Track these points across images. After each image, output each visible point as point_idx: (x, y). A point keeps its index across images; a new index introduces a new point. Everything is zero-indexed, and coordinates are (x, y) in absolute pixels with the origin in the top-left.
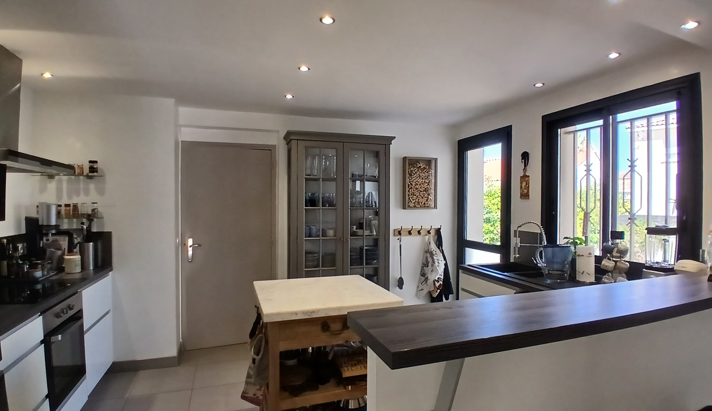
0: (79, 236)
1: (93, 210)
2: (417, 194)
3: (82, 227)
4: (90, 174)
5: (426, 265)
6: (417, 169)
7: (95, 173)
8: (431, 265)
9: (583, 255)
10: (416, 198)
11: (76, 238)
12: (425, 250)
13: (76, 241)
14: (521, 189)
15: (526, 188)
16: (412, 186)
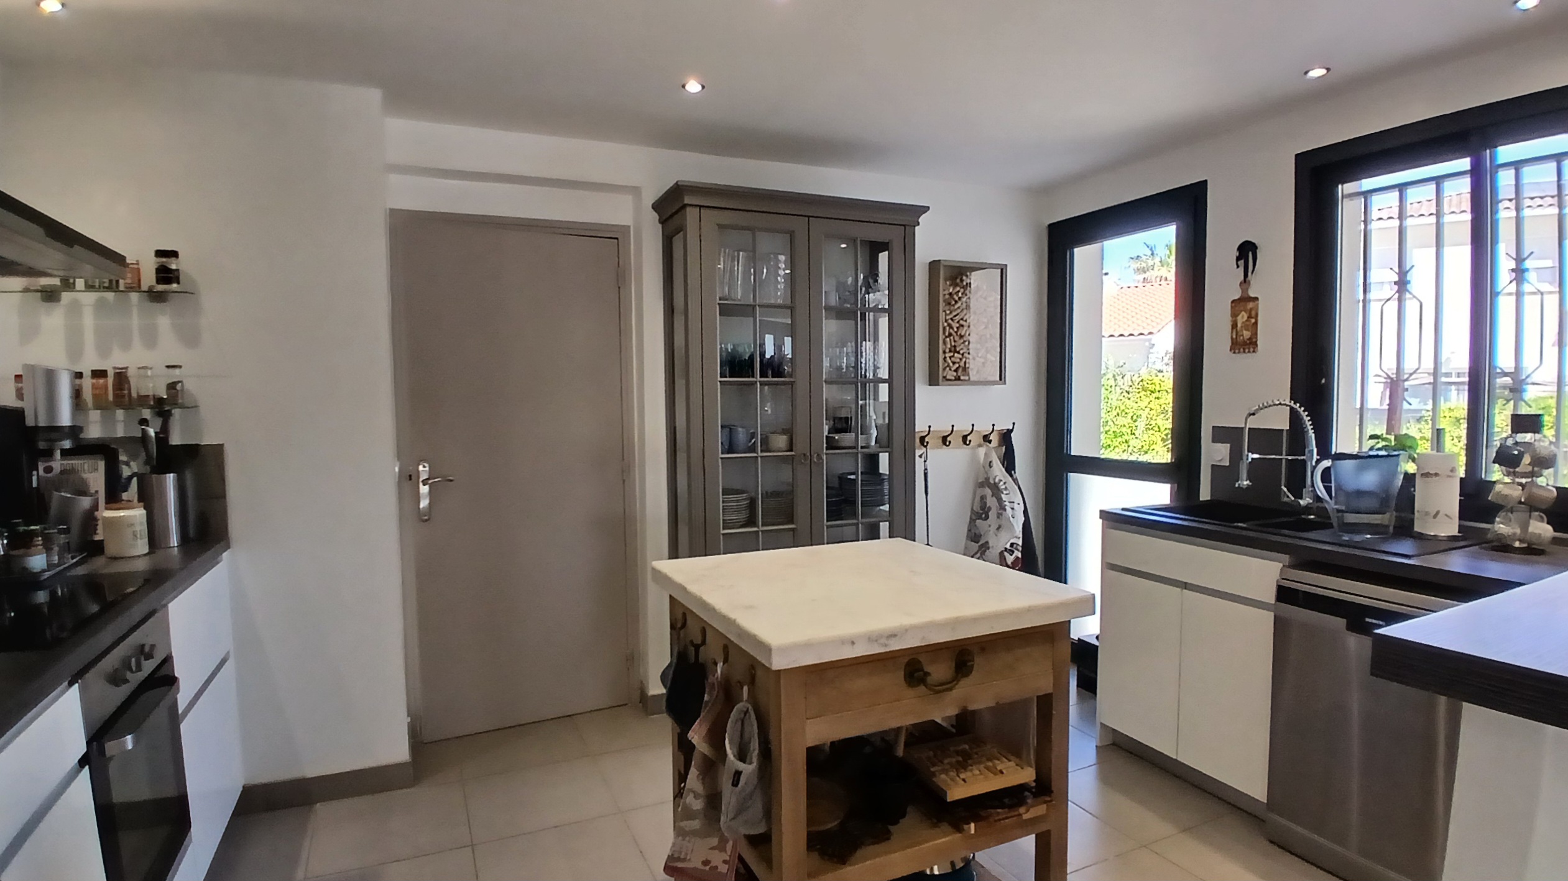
0: (133, 456)
1: (172, 386)
2: (962, 349)
3: (145, 434)
4: (161, 287)
5: (982, 514)
6: (962, 290)
7: (175, 285)
8: (996, 516)
9: (1436, 475)
10: (961, 359)
11: (127, 464)
12: (977, 479)
13: (126, 472)
14: (1232, 329)
15: (1248, 325)
16: (951, 331)
